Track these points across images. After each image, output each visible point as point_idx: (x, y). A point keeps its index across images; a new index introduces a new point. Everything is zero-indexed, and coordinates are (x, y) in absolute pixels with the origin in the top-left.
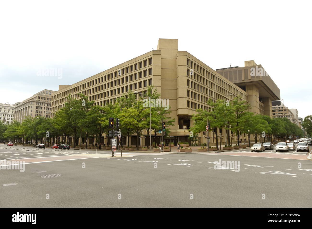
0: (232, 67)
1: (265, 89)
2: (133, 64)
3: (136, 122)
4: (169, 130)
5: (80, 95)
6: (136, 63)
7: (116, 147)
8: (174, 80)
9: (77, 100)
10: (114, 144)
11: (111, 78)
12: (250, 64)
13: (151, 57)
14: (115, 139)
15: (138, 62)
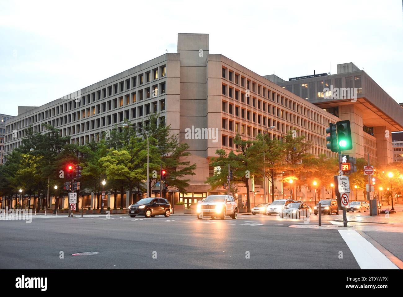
0: (316, 75)
1: (374, 112)
2: (137, 74)
3: (126, 169)
4: (188, 183)
5: (46, 127)
6: (141, 73)
7: (75, 204)
8: (203, 101)
9: (41, 135)
10: (73, 200)
11: (98, 99)
12: (346, 68)
13: (163, 64)
14: (74, 194)
15: (144, 72)
